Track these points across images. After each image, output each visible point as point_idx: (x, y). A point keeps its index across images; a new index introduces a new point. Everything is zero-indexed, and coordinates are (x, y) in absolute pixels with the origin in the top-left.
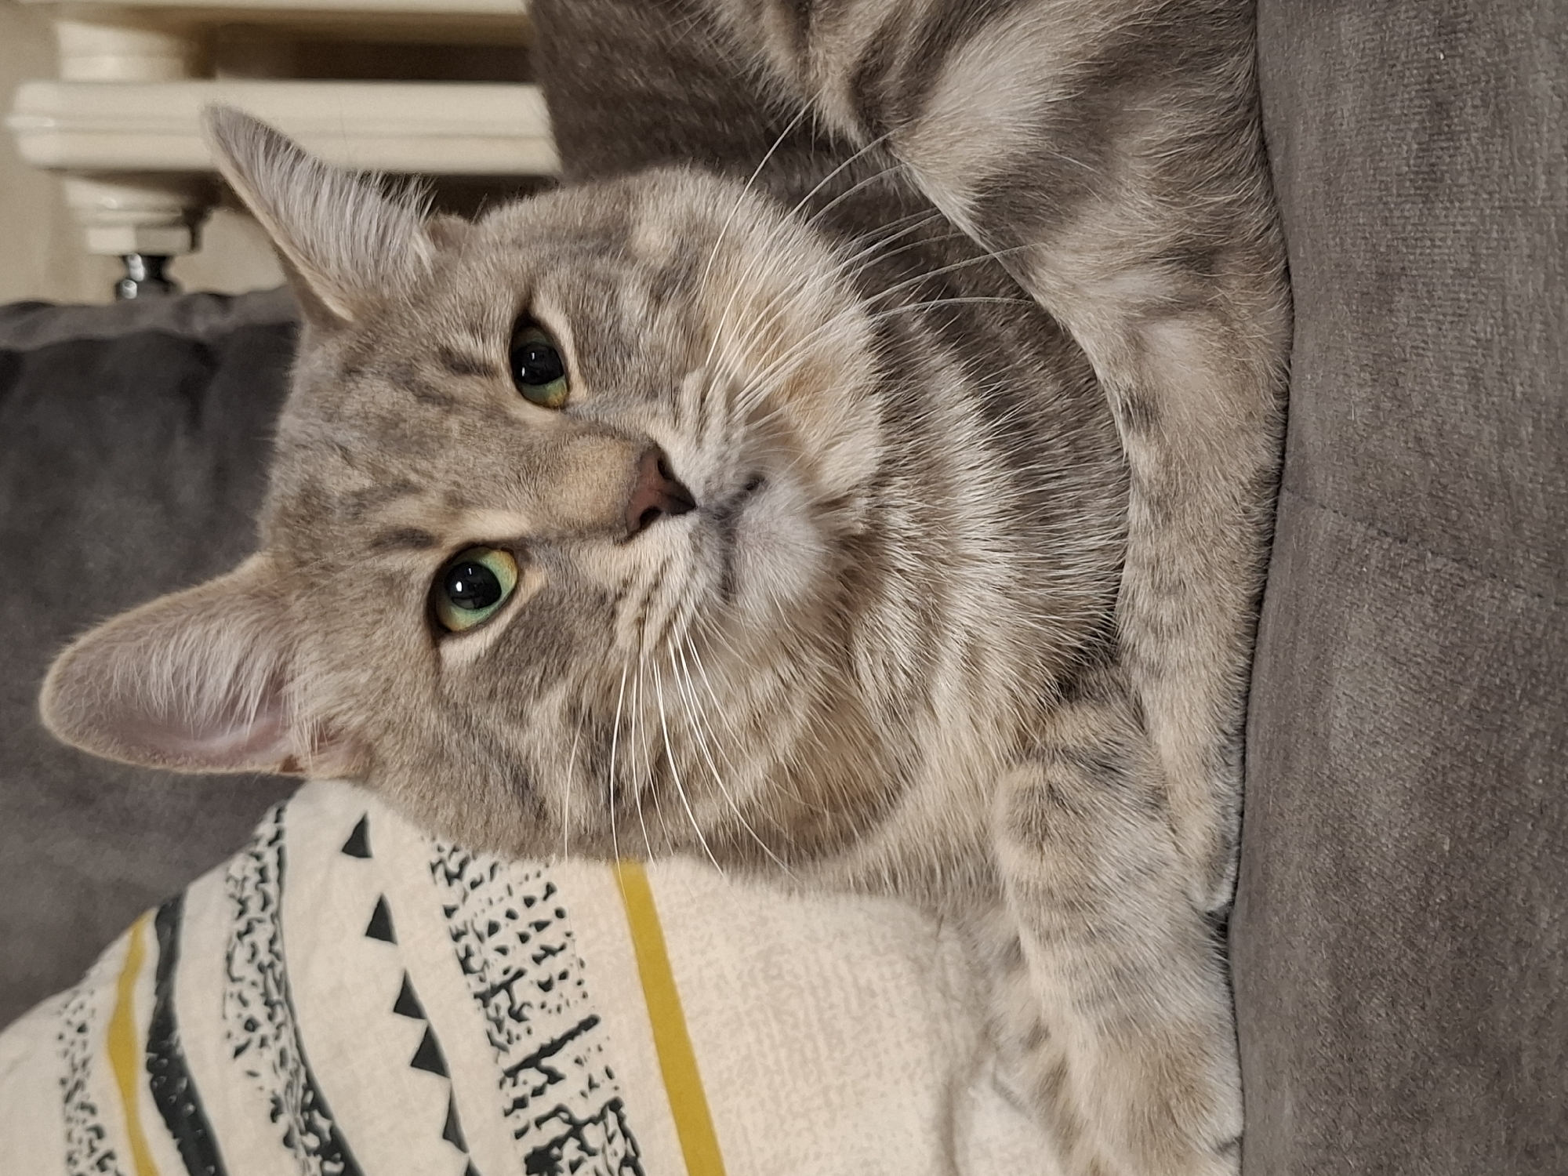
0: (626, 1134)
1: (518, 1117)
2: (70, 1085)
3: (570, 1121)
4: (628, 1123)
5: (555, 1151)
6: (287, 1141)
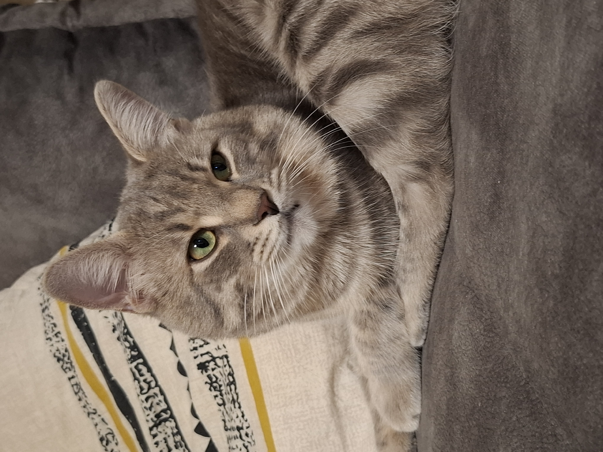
0: (230, 366)
1: (195, 353)
2: (44, 306)
3: (212, 356)
4: (230, 363)
5: (207, 364)
6: (118, 339)
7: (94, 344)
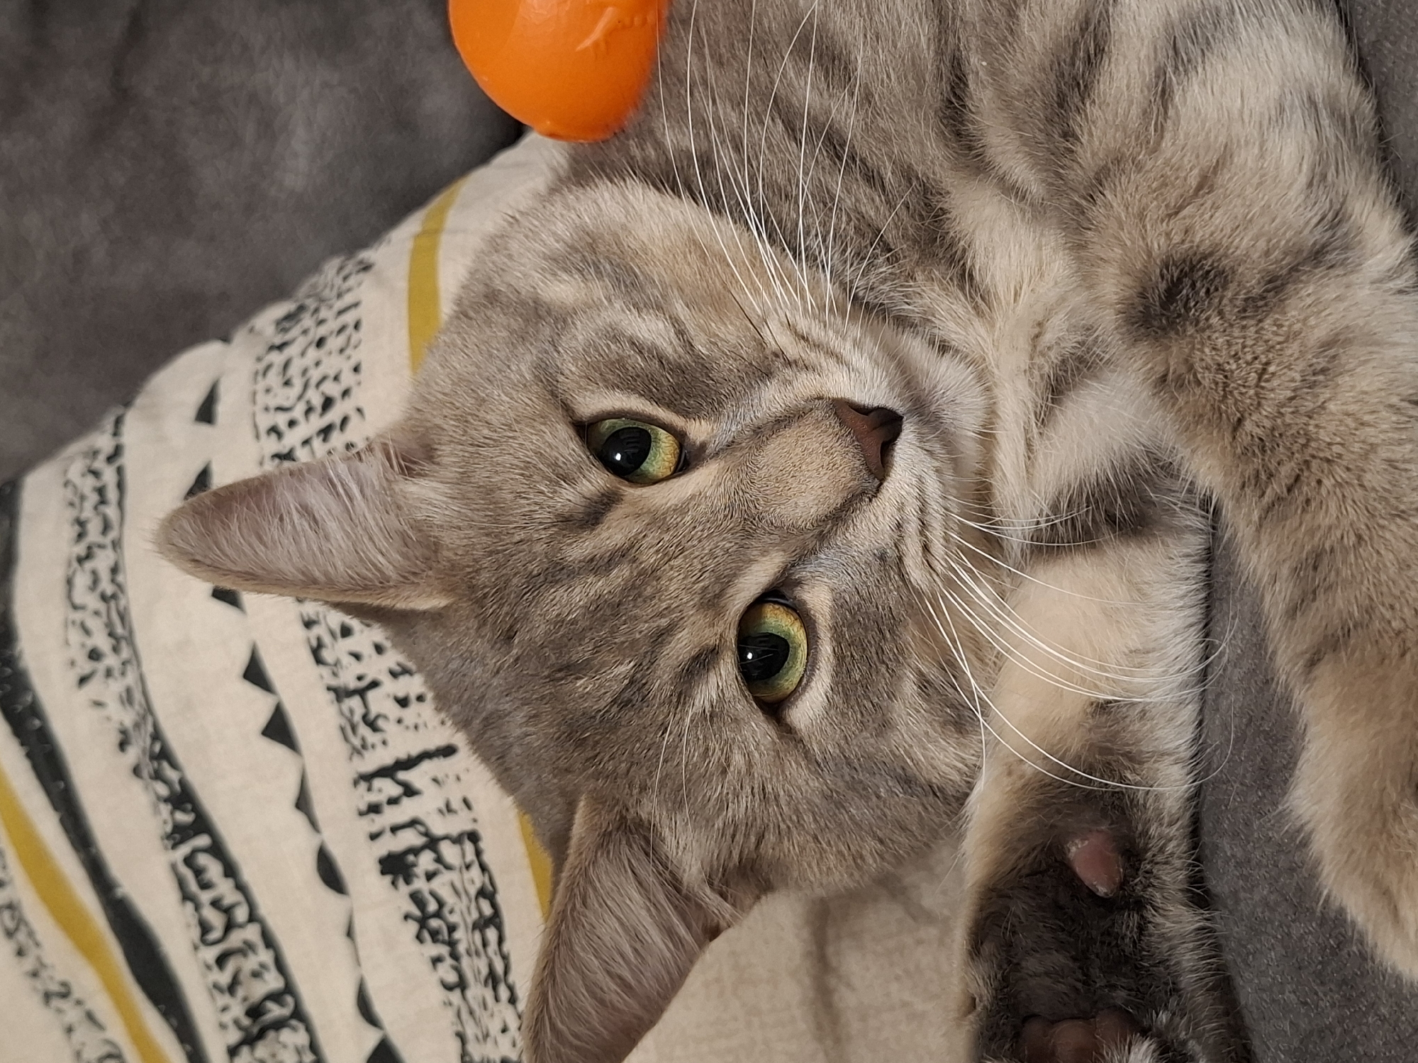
0: (484, 868)
1: (373, 820)
3: (427, 834)
4: (486, 858)
5: (411, 858)
6: (136, 771)
7: (62, 785)
